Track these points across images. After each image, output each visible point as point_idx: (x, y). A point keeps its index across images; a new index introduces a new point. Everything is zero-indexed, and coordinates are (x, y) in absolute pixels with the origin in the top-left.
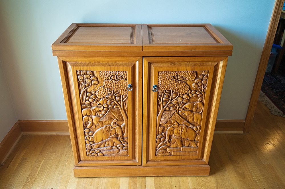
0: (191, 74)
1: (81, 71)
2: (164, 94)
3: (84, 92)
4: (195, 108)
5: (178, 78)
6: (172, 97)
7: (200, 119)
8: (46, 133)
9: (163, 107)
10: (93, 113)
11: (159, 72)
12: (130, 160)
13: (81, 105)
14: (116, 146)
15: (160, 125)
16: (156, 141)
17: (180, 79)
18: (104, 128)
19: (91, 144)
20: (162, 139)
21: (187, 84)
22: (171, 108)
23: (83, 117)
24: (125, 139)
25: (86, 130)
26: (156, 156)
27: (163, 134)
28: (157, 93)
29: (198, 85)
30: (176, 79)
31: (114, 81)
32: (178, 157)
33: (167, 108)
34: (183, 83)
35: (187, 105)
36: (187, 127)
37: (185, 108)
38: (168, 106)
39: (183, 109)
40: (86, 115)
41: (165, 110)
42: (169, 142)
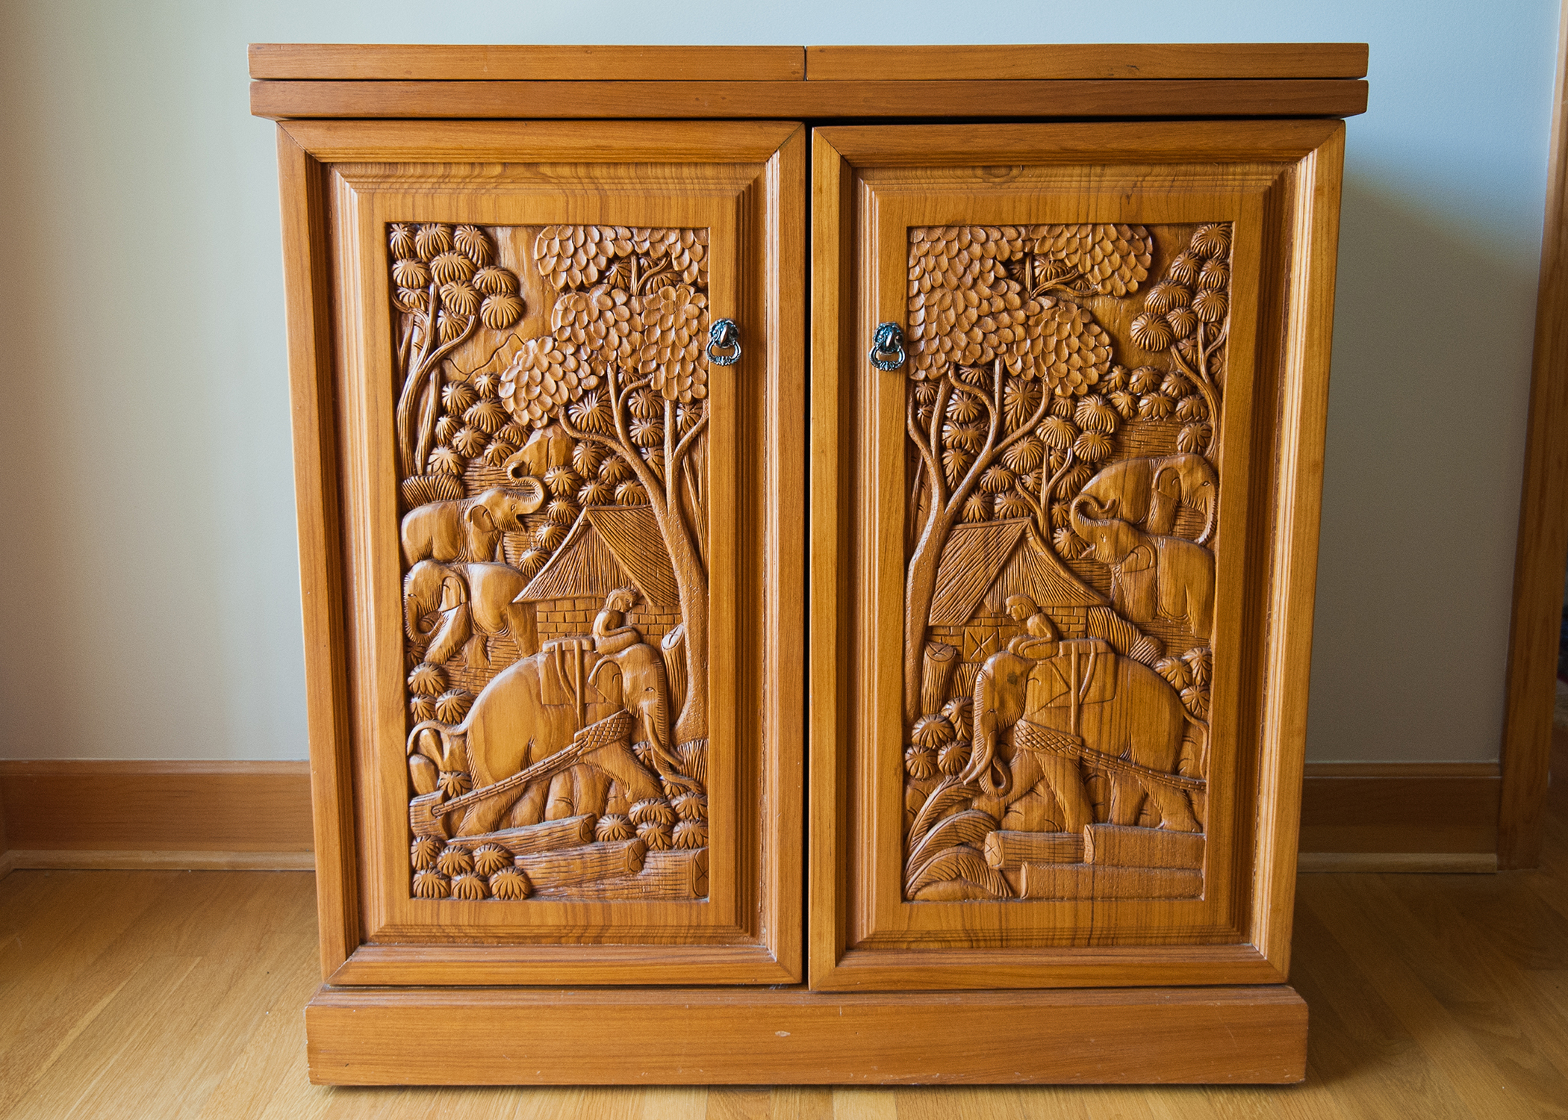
0: (1116, 248)
1: (413, 228)
2: (948, 397)
3: (423, 383)
4: (1164, 499)
5: (1033, 277)
6: (1002, 415)
7: (1205, 586)
8: (167, 859)
9: (947, 494)
10: (475, 543)
11: (910, 230)
12: (718, 938)
13: (400, 478)
14: (624, 816)
15: (928, 634)
16: (906, 776)
17: (1049, 285)
18: (541, 658)
19: (446, 797)
20: (943, 753)
21: (1095, 320)
22: (1001, 502)
23: (405, 568)
24: (689, 751)
25: (422, 674)
26: (904, 898)
27: (951, 709)
28: (899, 382)
29: (1169, 326)
30: (1022, 283)
31: (620, 297)
32: (1063, 916)
33: (974, 503)
34: (1068, 310)
35: (1103, 483)
36: (1117, 652)
37: (1096, 499)
38: (974, 487)
39: (1082, 508)
40: (427, 556)
41: (957, 517)
42: (996, 782)
